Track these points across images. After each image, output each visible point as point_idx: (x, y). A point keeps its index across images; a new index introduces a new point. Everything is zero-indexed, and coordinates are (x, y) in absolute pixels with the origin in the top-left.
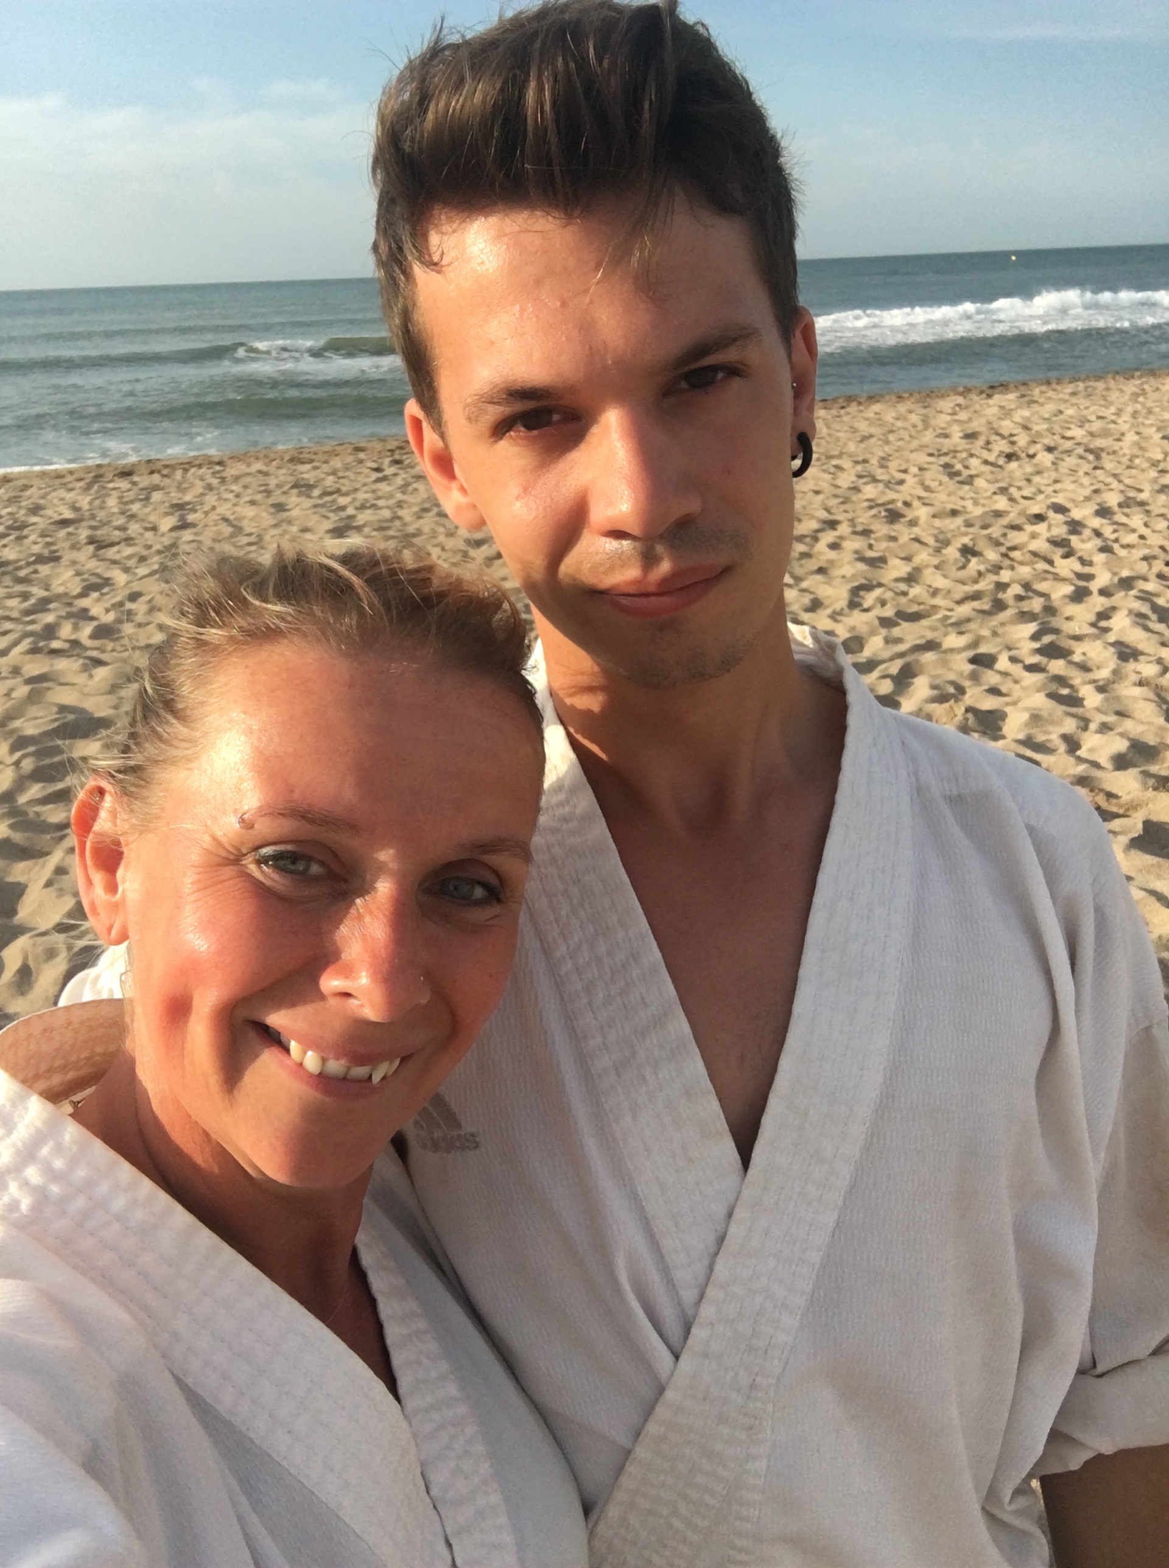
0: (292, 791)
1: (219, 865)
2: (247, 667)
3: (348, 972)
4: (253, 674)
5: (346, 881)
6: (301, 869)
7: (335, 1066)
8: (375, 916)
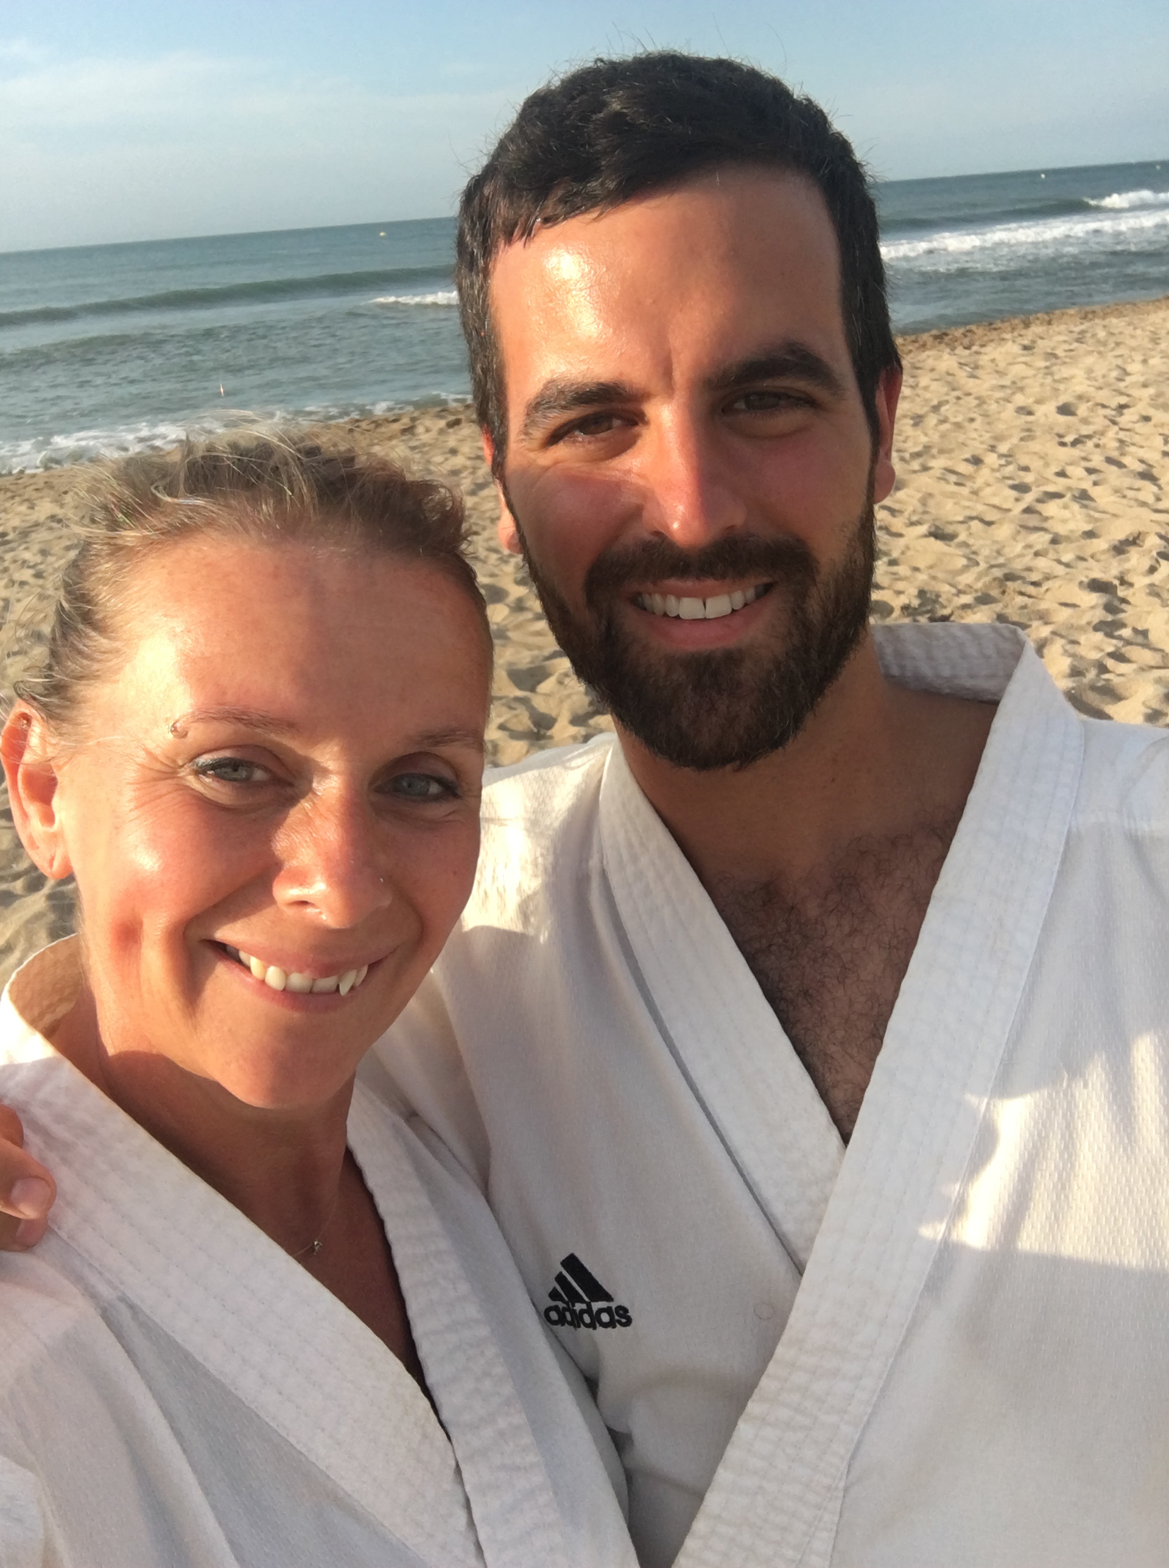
0: (224, 693)
1: (155, 780)
2: (163, 567)
3: (301, 878)
4: (170, 573)
5: (291, 785)
6: (244, 776)
7: (298, 980)
8: (326, 818)
